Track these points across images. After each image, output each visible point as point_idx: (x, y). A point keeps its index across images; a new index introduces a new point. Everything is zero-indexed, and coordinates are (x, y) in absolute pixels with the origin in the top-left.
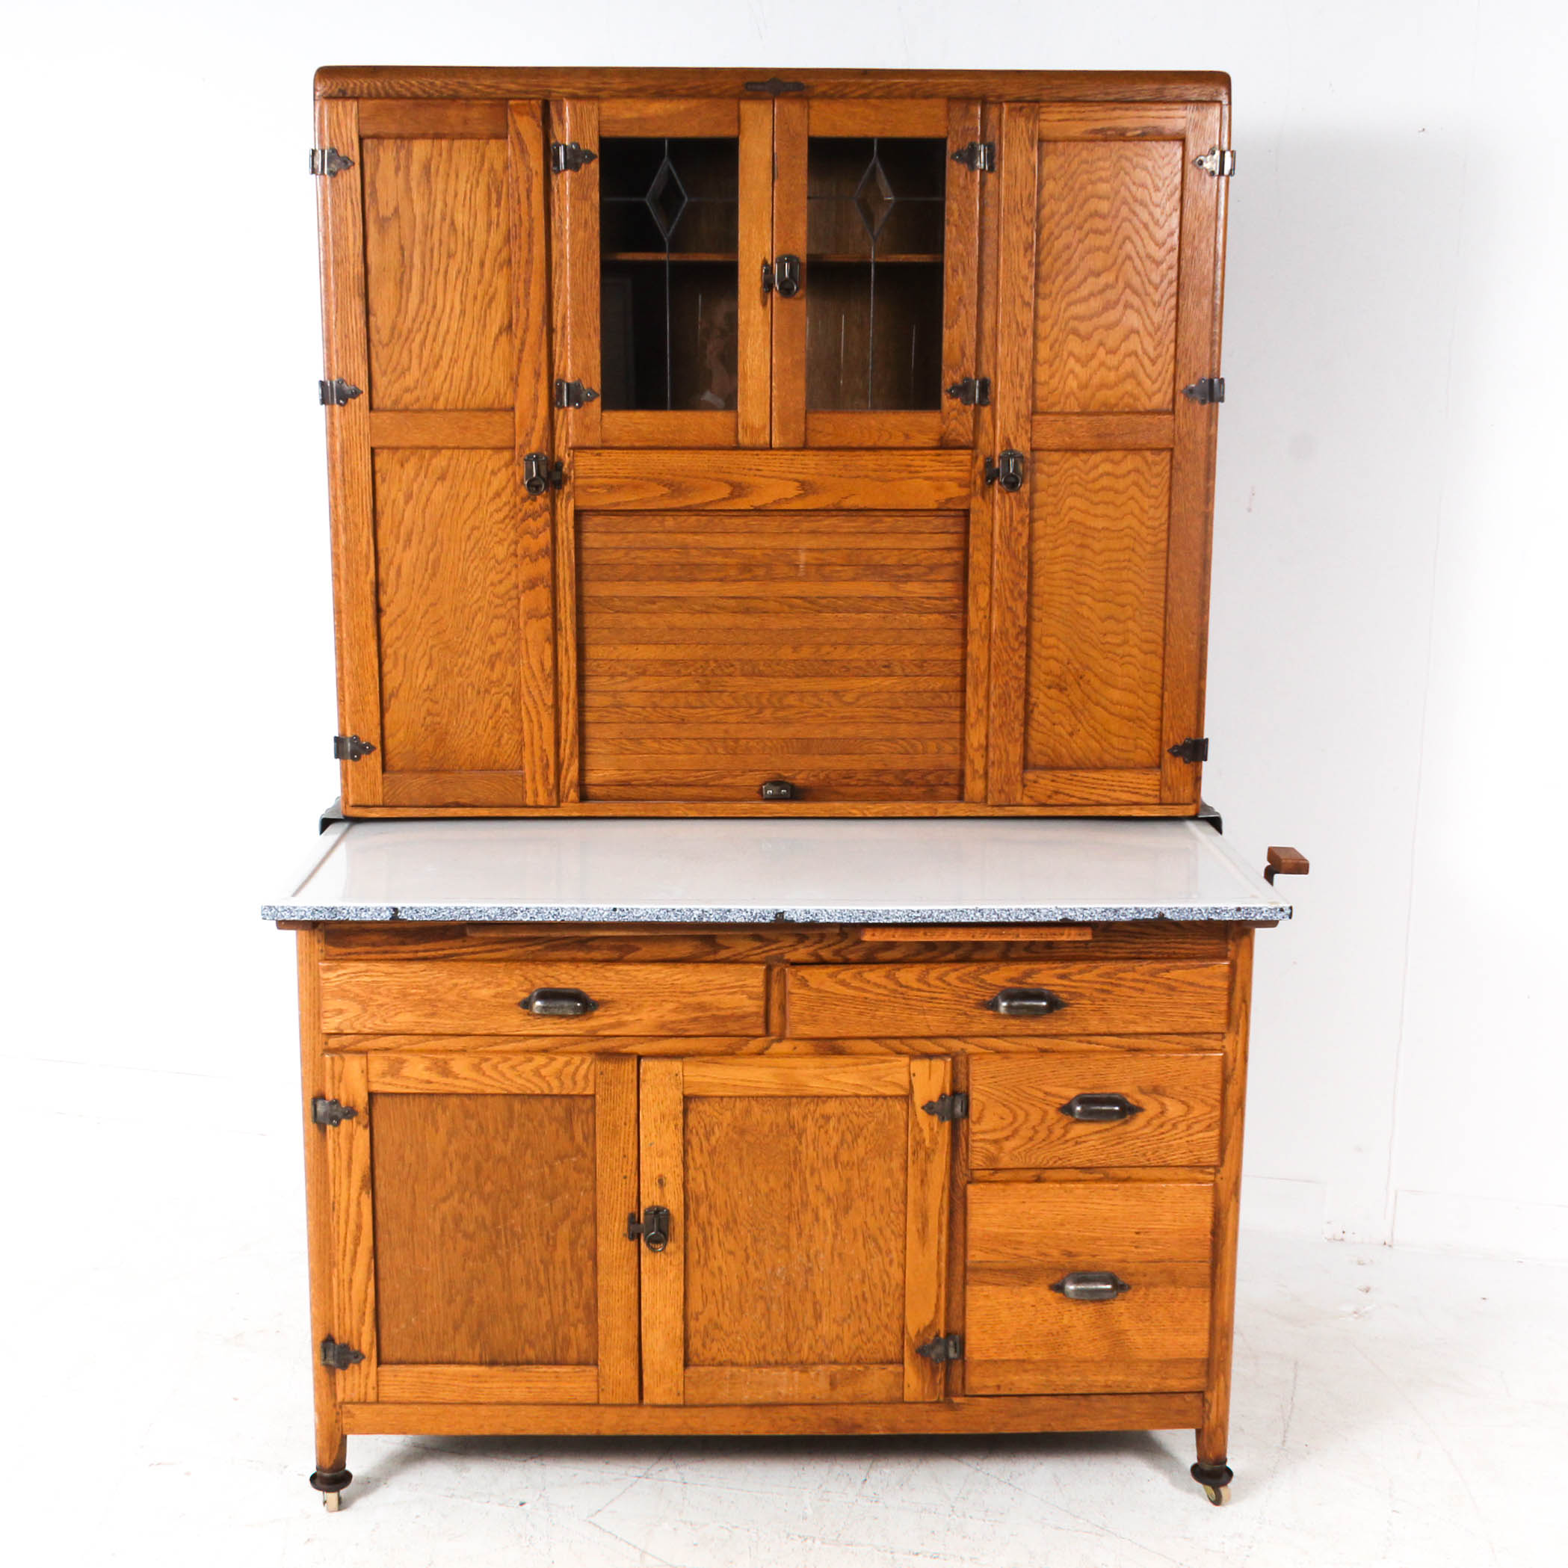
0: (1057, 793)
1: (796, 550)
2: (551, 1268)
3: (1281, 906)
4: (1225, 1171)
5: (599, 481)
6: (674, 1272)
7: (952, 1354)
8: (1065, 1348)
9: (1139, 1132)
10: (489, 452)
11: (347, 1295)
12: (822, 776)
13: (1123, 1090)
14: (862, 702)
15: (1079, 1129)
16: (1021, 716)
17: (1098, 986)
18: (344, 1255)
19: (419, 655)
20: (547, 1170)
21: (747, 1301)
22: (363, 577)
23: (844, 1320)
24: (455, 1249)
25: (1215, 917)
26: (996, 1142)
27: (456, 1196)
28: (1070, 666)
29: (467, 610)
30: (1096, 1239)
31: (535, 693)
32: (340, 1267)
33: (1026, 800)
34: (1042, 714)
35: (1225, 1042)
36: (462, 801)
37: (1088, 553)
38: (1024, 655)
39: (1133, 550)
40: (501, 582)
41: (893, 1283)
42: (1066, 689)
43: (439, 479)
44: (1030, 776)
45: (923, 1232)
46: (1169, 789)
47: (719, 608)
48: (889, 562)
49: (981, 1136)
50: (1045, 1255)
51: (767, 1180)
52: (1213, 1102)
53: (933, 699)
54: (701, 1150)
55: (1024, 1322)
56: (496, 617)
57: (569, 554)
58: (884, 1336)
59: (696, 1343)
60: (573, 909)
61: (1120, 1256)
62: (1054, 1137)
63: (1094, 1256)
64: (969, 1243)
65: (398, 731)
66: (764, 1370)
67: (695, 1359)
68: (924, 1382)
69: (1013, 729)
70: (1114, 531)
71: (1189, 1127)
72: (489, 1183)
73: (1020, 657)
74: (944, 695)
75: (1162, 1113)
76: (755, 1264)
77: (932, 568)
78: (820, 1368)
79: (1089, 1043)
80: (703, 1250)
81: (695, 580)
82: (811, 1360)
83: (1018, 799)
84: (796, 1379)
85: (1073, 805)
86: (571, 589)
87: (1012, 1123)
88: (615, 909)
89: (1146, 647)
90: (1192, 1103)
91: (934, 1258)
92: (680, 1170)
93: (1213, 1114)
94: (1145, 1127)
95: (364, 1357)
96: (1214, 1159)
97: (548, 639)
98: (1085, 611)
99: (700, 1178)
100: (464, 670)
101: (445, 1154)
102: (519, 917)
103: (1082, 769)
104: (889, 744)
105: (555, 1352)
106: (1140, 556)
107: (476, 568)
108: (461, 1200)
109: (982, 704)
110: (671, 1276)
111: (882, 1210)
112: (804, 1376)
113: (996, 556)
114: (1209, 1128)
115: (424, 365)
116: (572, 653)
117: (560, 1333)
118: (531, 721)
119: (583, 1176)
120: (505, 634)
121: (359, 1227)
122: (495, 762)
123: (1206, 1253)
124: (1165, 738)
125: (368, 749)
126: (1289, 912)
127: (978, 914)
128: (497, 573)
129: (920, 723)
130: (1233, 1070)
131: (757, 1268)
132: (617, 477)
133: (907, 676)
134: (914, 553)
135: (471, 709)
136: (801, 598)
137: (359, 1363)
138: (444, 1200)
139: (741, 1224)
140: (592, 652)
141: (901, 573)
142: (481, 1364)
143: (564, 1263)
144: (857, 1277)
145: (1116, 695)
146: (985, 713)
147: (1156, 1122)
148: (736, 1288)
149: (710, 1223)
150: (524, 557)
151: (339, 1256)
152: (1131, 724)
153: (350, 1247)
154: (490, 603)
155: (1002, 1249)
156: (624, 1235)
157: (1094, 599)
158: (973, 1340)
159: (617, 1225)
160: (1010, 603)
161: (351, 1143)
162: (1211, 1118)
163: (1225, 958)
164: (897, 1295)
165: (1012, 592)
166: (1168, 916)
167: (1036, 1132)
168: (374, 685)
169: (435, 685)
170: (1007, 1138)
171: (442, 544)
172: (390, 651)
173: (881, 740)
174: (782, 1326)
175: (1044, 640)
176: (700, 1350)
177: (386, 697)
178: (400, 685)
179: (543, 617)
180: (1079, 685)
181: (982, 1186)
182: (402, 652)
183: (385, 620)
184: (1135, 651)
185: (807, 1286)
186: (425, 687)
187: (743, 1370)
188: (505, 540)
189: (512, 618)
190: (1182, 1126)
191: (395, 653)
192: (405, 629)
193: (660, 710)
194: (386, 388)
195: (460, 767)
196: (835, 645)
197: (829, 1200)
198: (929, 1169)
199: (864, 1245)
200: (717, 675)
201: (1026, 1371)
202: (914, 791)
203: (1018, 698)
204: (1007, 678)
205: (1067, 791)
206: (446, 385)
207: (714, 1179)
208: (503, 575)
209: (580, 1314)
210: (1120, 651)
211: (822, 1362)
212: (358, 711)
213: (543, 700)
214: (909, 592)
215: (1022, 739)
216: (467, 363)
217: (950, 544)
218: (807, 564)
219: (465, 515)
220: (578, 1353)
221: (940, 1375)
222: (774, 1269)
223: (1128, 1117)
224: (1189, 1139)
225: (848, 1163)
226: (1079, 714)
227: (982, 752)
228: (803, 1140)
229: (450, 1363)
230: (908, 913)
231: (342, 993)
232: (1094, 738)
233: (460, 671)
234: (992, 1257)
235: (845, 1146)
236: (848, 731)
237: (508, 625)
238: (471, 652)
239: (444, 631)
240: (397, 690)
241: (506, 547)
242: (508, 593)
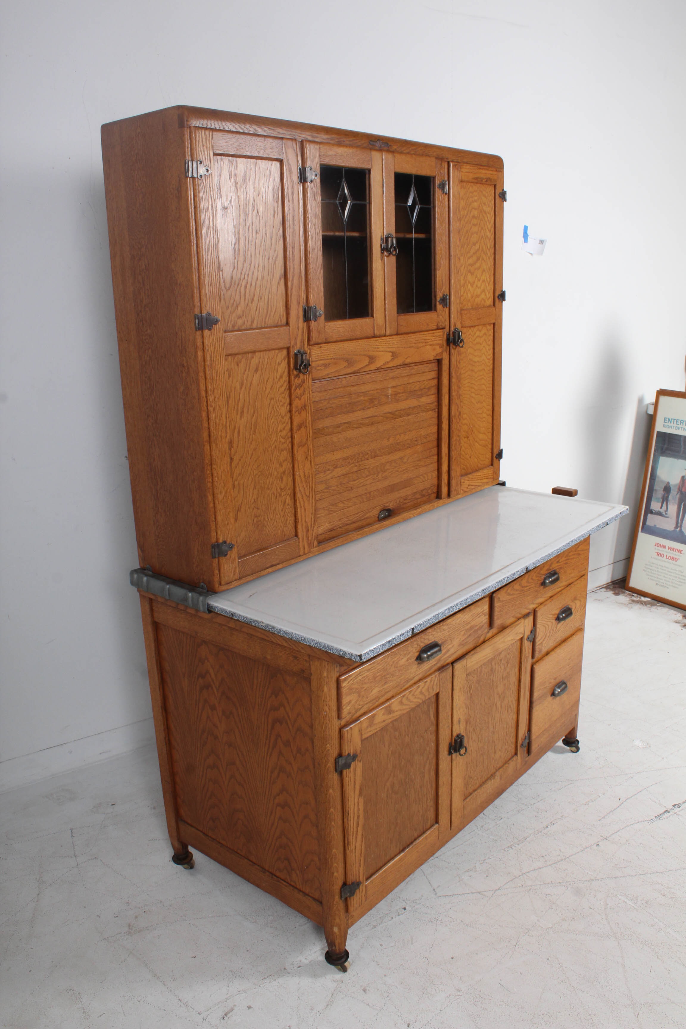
0: (469, 485)
1: (387, 388)
5: (321, 362)
10: (277, 351)
12: (398, 502)
13: (570, 604)
14: (409, 460)
15: (559, 626)
16: (460, 453)
19: (250, 483)
22: (224, 440)
23: (502, 748)
28: (470, 427)
30: (560, 669)
31: (302, 489)
34: (463, 451)
36: (274, 563)
37: (474, 373)
40: (284, 429)
41: (515, 722)
42: (469, 438)
43: (255, 371)
44: (462, 480)
45: (524, 696)
47: (363, 424)
48: (417, 388)
49: (539, 643)
50: (550, 683)
51: (484, 700)
53: (429, 453)
56: (283, 450)
58: (511, 747)
61: (566, 673)
62: (554, 633)
63: (561, 675)
65: (242, 531)
68: (522, 758)
70: (480, 362)
74: (432, 450)
77: (429, 389)
81: (353, 412)
83: (459, 493)
87: (545, 632)
89: (488, 413)
90: (581, 599)
91: (526, 703)
92: (465, 712)
94: (573, 617)
95: (361, 882)
97: (307, 458)
98: (473, 400)
100: (270, 485)
103: (474, 472)
104: (418, 479)
107: (273, 422)
108: (393, 777)
111: (513, 692)
112: (494, 780)
115: (246, 302)
116: (313, 463)
118: (301, 507)
119: (433, 735)
120: (286, 460)
121: (358, 817)
122: (284, 536)
124: (494, 452)
125: (231, 546)
132: (328, 359)
133: (422, 444)
134: (424, 382)
135: (273, 508)
136: (390, 413)
137: (359, 888)
141: (420, 393)
143: (426, 784)
145: (481, 437)
150: (296, 412)
154: (280, 442)
155: (542, 688)
157: (475, 394)
159: (445, 751)
161: (355, 773)
167: (551, 633)
169: (257, 498)
170: (544, 641)
171: (258, 412)
172: (236, 483)
173: (416, 478)
178: (242, 503)
180: (472, 435)
181: (538, 664)
182: (242, 482)
183: (233, 465)
184: (485, 415)
185: (493, 740)
186: (253, 501)
188: (285, 403)
191: (239, 483)
192: (243, 468)
193: (343, 485)
194: (229, 317)
195: (271, 544)
196: (401, 434)
197: (500, 697)
198: (527, 666)
199: (508, 711)
200: (363, 461)
202: (424, 500)
204: (457, 437)
206: (257, 312)
208: (285, 425)
210: (482, 416)
211: (498, 770)
212: (226, 524)
213: (305, 494)
214: (422, 402)
216: (266, 298)
217: (434, 376)
218: (391, 395)
219: (267, 392)
222: (485, 739)
223: (570, 614)
225: (505, 677)
226: (472, 447)
227: (447, 473)
228: (495, 675)
232: (476, 457)
233: (268, 487)
234: (539, 693)
236: (405, 476)
237: (288, 453)
238: (273, 474)
239: (261, 464)
240: (241, 506)
241: (285, 408)
242: (287, 435)
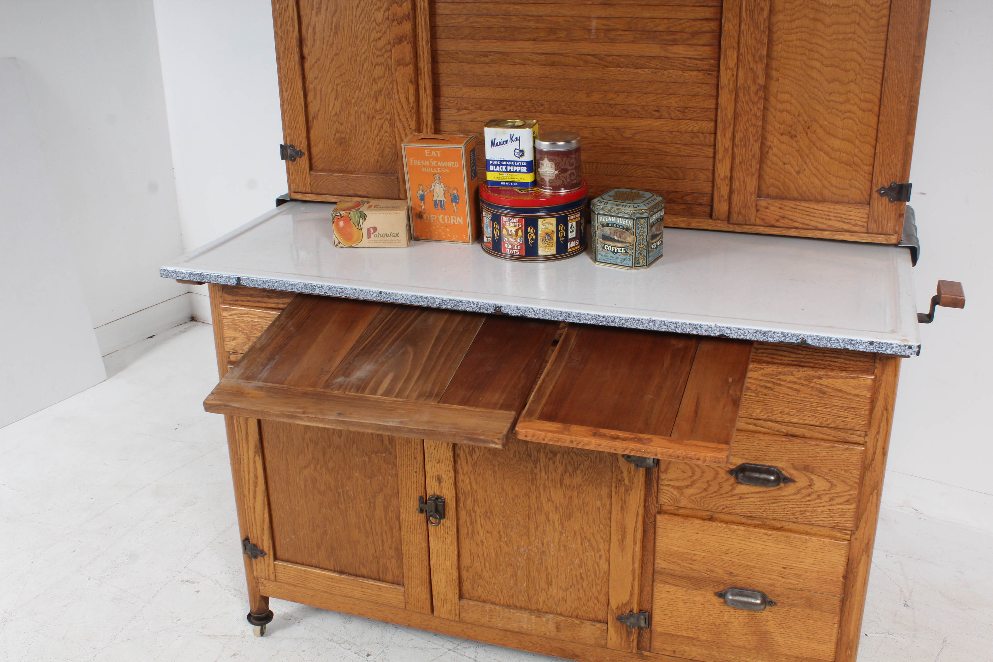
0: (783, 218)
1: (589, 18)
2: (373, 521)
3: (910, 344)
4: (859, 534)
6: (451, 538)
7: (642, 624)
8: (724, 636)
9: (792, 497)
11: (253, 516)
13: (779, 464)
14: (638, 137)
15: (743, 489)
16: (757, 156)
17: (762, 383)
18: (249, 492)
19: (329, 91)
20: (367, 459)
21: (500, 565)
22: (290, 34)
23: (568, 589)
24: (314, 499)
25: (850, 347)
26: (678, 488)
27: (312, 466)
28: (801, 119)
29: (359, 59)
30: (751, 567)
31: (403, 119)
32: (248, 498)
33: (758, 222)
34: (775, 155)
35: (867, 439)
36: (360, 193)
37: (820, 26)
38: (762, 108)
39: (858, 24)
40: (379, 39)
41: (602, 572)
42: (796, 136)
44: (763, 203)
45: (622, 542)
46: (875, 221)
47: (533, 61)
48: (660, 28)
49: (667, 483)
50: (712, 571)
51: (513, 489)
52: (852, 483)
53: (692, 138)
54: (467, 462)
55: (694, 614)
56: (377, 64)
57: (425, 19)
58: (595, 604)
59: (467, 585)
60: (352, 289)
61: (770, 582)
62: (723, 491)
63: (750, 578)
64: (657, 554)
65: (319, 142)
66: (512, 611)
67: (467, 595)
68: (622, 638)
69: (751, 165)
70: (843, 8)
71: (831, 499)
72: (331, 462)
73: (758, 109)
74: (701, 135)
75: (810, 486)
76: (506, 542)
77: (694, 34)
78: (550, 616)
79: (755, 425)
80: (470, 528)
81: (515, 40)
82: (544, 610)
83: (752, 220)
84: (533, 621)
85: (796, 228)
86: (427, 44)
87: (691, 476)
88: (381, 293)
89: (864, 105)
90: (834, 482)
91: (630, 560)
92: (452, 474)
93: (852, 493)
94: (795, 494)
95: (266, 554)
96: (851, 525)
97: (411, 81)
98: (814, 74)
99: (467, 481)
100: (358, 102)
101: (303, 439)
102: (317, 292)
103: (805, 200)
104: (657, 170)
105: (379, 573)
106: (864, 30)
107: (363, 28)
108: (315, 470)
109: (728, 144)
110: (448, 541)
111: (594, 521)
112: (538, 619)
113: (743, 27)
114: (847, 502)
116: (429, 92)
117: (381, 563)
119: (390, 466)
120: (383, 77)
121: (256, 476)
122: (380, 167)
123: (838, 590)
124: (874, 181)
125: (300, 154)
126: (917, 350)
127: (651, 324)
128: (377, 32)
129: (681, 156)
130: (873, 460)
131: (507, 545)
133: (672, 119)
134: (679, 22)
135: (364, 129)
136: (592, 55)
137: (263, 557)
138: (305, 467)
139: (496, 515)
140: (446, 91)
141: (668, 38)
142: (334, 571)
143: (381, 519)
144: (577, 562)
145: (837, 143)
146: (730, 151)
147: (805, 492)
148: (493, 555)
149: (474, 511)
150: (393, 21)
151: (246, 492)
152: (848, 167)
153: (252, 487)
154: (373, 54)
155: (680, 562)
156: (417, 509)
157: (823, 64)
158: (657, 617)
159: (412, 503)
160: (752, 65)
161: (247, 424)
162: (850, 495)
163: (873, 373)
164: (604, 580)
165: (754, 56)
166: (810, 342)
167: (709, 485)
168: (302, 109)
169: (340, 112)
170: (687, 487)
171: (341, 11)
172: (311, 87)
173: (652, 167)
174: (525, 585)
175: (780, 96)
176: (470, 590)
177: (311, 119)
178: (319, 111)
179: (407, 65)
180: (807, 134)
181: (667, 517)
182: (319, 87)
183: (307, 66)
184: (855, 108)
185: (542, 562)
186: (334, 112)
187: (498, 608)
188: (381, 8)
189: (388, 65)
190: (826, 498)
191: (314, 88)
192: (320, 71)
195: (359, 170)
196: (617, 93)
197: (556, 509)
198: (627, 500)
199: (581, 543)
200: (531, 112)
201: (694, 645)
202: (676, 207)
203: (756, 141)
204: (747, 125)
205: (791, 217)
207: (476, 483)
208: (381, 34)
209: (392, 553)
210: (842, 108)
211: (552, 613)
212: (293, 128)
213: (409, 125)
214: (675, 53)
215: (757, 175)
217: (708, 15)
218: (597, 29)
220: (393, 576)
221: (634, 636)
222: (518, 548)
223: (782, 485)
224: (829, 507)
225: (570, 486)
226: (805, 157)
227: (727, 181)
228: (538, 466)
229: (316, 567)
230: (596, 317)
231: (234, 326)
232: (816, 177)
233: (356, 103)
234: (672, 566)
235: (568, 474)
237: (386, 70)
238: (362, 89)
239: (345, 73)
240: (317, 115)
241: (382, 13)
242: (384, 47)
